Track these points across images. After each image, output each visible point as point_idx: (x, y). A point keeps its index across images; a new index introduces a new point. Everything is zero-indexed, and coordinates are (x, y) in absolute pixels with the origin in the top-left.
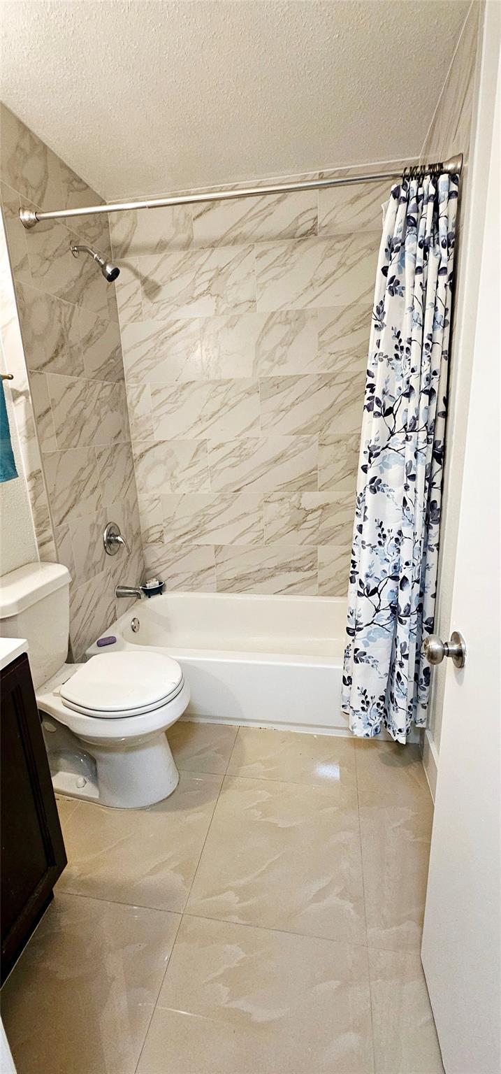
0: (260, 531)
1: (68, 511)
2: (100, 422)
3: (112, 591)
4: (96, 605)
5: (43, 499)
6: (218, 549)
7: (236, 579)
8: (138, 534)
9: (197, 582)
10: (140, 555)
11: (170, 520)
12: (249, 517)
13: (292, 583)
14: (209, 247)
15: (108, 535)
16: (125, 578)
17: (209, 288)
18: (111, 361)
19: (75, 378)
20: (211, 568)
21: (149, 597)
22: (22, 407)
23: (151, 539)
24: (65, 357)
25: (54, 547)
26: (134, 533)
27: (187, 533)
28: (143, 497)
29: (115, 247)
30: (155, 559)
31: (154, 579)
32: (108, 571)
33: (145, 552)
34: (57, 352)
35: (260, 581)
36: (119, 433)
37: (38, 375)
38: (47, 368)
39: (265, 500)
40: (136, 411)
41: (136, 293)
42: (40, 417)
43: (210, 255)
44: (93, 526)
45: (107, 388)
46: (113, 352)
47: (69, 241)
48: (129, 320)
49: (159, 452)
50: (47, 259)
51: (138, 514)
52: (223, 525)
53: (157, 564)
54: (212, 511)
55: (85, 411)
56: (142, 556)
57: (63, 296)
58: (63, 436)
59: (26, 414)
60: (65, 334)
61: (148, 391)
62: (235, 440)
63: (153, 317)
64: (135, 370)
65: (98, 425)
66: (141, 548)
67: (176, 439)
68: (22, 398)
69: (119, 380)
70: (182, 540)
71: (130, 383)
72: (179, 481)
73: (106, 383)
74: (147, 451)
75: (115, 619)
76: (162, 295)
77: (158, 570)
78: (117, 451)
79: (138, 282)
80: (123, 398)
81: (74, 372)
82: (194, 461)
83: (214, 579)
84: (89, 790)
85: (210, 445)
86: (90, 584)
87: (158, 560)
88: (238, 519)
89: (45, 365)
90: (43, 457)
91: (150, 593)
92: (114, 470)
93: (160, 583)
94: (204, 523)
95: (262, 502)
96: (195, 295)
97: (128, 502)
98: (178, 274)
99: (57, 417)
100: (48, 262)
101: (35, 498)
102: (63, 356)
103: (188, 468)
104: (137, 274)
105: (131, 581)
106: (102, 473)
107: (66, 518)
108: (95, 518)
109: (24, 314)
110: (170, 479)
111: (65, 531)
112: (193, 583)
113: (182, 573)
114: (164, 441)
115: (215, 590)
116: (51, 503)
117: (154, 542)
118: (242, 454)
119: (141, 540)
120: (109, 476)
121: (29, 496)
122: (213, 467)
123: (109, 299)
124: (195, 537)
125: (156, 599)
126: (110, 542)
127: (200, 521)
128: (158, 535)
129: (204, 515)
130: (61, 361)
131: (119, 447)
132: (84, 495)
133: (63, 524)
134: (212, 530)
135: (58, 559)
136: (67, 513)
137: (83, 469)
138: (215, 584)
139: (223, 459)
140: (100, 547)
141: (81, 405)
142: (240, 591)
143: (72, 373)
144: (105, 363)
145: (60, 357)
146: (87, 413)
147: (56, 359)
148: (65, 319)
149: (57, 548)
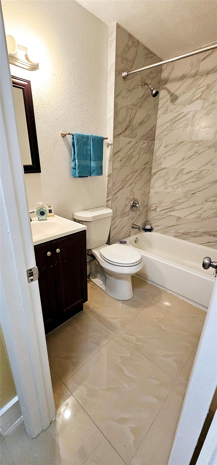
0: (199, 214)
1: (119, 191)
2: (139, 158)
3: (130, 225)
4: (123, 228)
5: (110, 185)
6: (179, 218)
7: (183, 233)
8: (147, 206)
9: (166, 231)
10: (146, 214)
11: (161, 202)
12: (196, 206)
13: (210, 241)
14: (206, 74)
15: (133, 203)
16: (137, 222)
17: (201, 96)
18: (150, 132)
19: (132, 139)
20: (174, 226)
21: (146, 232)
22: (109, 150)
23: (151, 209)
24: (130, 131)
25: (111, 203)
26: (145, 205)
27: (167, 209)
28: (152, 191)
29: (163, 81)
30: (152, 217)
31: (149, 225)
32: (130, 217)
33: (148, 214)
34: (126, 129)
35: (195, 237)
36: (147, 163)
37: (117, 138)
38: (121, 135)
39: (206, 200)
40: (157, 154)
41: (167, 101)
42: (115, 154)
43: (206, 78)
44: (127, 198)
45: (146, 143)
46: (152, 128)
47: (141, 82)
48: (162, 114)
49: (163, 173)
50: (130, 91)
51: (149, 198)
52: (183, 209)
53: (152, 219)
54: (179, 201)
55: (133, 153)
56: (146, 215)
57: (134, 105)
58: (122, 162)
59: (110, 153)
60: (131, 121)
61: (163, 145)
62: (197, 170)
63: (172, 112)
64: (160, 136)
65: (138, 159)
66: (147, 212)
67: (170, 167)
68: (110, 146)
69: (152, 140)
70: (164, 212)
71: (157, 142)
72: (168, 186)
73: (145, 141)
74: (157, 172)
75: (129, 236)
76: (178, 101)
77: (152, 222)
78: (144, 171)
79: (169, 96)
80: (152, 148)
81: (132, 137)
82: (176, 178)
83: (174, 231)
84: (103, 287)
85: (185, 171)
86: (122, 220)
87: (153, 218)
88: (190, 207)
89: (121, 134)
90: (113, 169)
91: (146, 230)
92: (142, 177)
93: (151, 228)
94: (175, 206)
95: (204, 201)
96: (194, 99)
97: (145, 192)
98: (188, 90)
99: (122, 154)
100: (130, 92)
101: (108, 184)
102: (129, 130)
103: (173, 181)
104: (169, 92)
105: (140, 224)
106: (136, 178)
107: (117, 193)
108: (129, 196)
109: (116, 114)
110: (165, 185)
111: (116, 198)
112: (165, 230)
113: (161, 225)
114: (165, 168)
115: (173, 236)
116: (113, 186)
117: (152, 210)
118: (199, 177)
119: (147, 208)
120: (138, 180)
121: (106, 183)
122: (184, 182)
123: (154, 105)
124: (170, 211)
125: (148, 233)
126: (133, 206)
127: (173, 205)
128: (155, 208)
129: (176, 203)
130: (128, 132)
131: (146, 169)
132: (126, 186)
133: (116, 195)
134: (177, 210)
135: (111, 207)
136: (118, 191)
137: (128, 175)
138: (174, 234)
139: (190, 178)
140: (129, 207)
141: (132, 150)
142: (184, 239)
143: (131, 137)
144: (147, 133)
145: (127, 131)
146: (134, 154)
147: (126, 131)
148: (132, 115)
149: (112, 203)
